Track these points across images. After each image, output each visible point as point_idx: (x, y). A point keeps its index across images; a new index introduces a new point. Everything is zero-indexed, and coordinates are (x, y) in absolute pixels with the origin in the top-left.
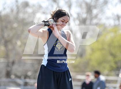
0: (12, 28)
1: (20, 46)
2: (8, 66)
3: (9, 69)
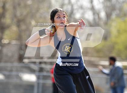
0: (26, 6)
2: (21, 49)
3: (22, 52)
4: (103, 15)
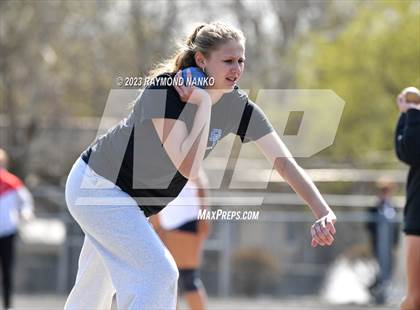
1: (55, 69)
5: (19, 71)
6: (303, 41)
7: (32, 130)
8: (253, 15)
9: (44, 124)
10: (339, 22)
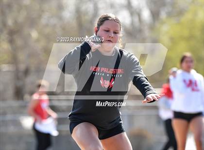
4: (146, 14)
5: (19, 42)
6: (163, 23)
7: (27, 72)
8: (138, 10)
9: (33, 69)
10: (181, 13)
